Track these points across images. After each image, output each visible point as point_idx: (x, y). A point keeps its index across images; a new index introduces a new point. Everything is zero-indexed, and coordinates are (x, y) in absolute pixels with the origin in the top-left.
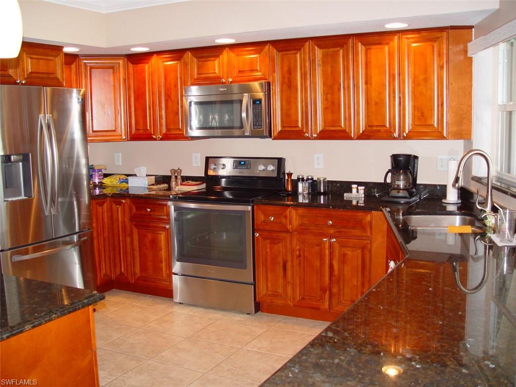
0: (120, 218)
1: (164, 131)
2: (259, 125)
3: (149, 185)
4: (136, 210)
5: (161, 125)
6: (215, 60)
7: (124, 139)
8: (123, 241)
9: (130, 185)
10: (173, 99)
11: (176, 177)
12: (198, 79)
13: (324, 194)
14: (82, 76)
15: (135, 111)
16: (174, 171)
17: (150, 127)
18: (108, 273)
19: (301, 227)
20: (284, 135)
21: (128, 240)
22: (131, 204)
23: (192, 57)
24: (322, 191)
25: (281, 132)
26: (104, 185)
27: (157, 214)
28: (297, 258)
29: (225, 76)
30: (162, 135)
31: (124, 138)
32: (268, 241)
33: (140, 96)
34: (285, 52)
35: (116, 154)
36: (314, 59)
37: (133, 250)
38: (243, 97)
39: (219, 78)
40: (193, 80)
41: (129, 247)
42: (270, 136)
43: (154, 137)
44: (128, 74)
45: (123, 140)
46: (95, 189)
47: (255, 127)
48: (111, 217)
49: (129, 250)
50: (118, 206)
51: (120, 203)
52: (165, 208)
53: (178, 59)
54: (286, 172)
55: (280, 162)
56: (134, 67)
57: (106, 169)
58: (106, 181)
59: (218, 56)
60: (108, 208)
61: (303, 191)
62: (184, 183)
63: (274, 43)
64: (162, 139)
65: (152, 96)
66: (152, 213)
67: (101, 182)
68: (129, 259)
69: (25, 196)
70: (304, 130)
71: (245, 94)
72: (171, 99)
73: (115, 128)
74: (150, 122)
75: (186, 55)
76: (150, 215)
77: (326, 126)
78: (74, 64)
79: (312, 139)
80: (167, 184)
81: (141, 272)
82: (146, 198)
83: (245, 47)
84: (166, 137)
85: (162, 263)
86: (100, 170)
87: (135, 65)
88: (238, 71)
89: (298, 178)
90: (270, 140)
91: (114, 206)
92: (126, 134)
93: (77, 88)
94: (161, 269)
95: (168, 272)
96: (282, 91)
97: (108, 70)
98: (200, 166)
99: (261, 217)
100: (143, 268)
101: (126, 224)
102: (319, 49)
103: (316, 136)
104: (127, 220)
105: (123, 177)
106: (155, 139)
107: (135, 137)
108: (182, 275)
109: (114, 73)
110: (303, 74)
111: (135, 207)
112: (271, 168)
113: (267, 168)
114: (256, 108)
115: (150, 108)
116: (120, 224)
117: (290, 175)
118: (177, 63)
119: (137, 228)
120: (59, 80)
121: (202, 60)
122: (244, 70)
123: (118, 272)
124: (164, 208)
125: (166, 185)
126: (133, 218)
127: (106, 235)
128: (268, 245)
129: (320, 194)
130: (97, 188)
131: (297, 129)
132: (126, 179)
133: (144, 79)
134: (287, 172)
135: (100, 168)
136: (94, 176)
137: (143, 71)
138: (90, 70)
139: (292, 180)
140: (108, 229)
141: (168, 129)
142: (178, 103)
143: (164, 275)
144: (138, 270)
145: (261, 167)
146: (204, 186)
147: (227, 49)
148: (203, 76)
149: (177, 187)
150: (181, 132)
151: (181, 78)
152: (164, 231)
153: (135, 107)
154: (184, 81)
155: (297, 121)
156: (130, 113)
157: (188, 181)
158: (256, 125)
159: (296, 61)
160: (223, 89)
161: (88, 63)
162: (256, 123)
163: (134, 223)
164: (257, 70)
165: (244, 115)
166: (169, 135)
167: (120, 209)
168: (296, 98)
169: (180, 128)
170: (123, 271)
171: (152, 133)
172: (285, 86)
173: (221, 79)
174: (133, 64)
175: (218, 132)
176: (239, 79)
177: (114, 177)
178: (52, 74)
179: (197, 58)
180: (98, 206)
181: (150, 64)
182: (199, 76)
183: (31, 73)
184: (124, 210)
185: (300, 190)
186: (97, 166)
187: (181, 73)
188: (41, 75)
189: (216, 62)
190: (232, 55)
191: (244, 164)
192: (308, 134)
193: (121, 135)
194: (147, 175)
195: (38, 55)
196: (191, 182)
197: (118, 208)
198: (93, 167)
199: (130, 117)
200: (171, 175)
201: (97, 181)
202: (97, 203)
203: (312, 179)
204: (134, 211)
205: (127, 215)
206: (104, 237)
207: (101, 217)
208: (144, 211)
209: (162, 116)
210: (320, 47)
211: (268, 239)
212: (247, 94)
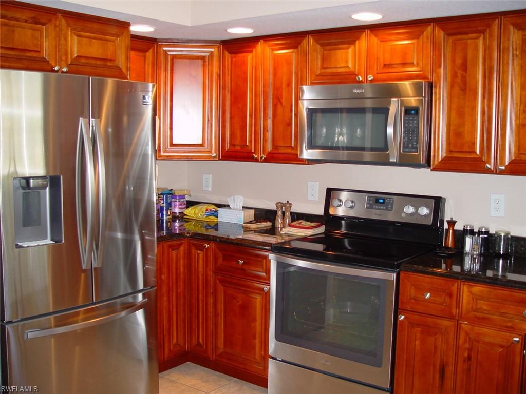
0: (201, 270)
1: (269, 148)
2: (413, 148)
3: (244, 223)
4: (223, 260)
5: (265, 140)
6: (348, 48)
7: (214, 157)
8: (203, 300)
9: (220, 219)
10: (283, 104)
11: (284, 213)
12: (321, 75)
13: (506, 256)
14: (160, 68)
15: (231, 118)
16: (280, 205)
17: (251, 142)
18: (181, 341)
19: (475, 313)
20: (451, 164)
21: (211, 300)
22: (217, 251)
23: (315, 43)
24: (502, 252)
25: (445, 160)
26: (185, 217)
27: (252, 268)
28: (464, 361)
29: (363, 71)
30: (266, 154)
31: (215, 155)
32: (418, 329)
33: (238, 99)
34: (459, 37)
35: (205, 176)
36: (506, 45)
37: (216, 315)
38: (389, 103)
39: (354, 74)
40: (314, 77)
41: (211, 309)
42: (429, 166)
43: (256, 156)
44: (224, 66)
45: (213, 159)
46: (174, 221)
47: (407, 150)
48: (189, 267)
49: (211, 315)
50: (199, 252)
51: (202, 248)
52: (264, 261)
53: (295, 46)
54: (446, 219)
55: (438, 203)
56: (232, 58)
57: (190, 196)
58: (190, 212)
59: (352, 42)
60: (185, 253)
61: (473, 249)
62: (294, 223)
63: (442, 22)
64: (265, 161)
65: (255, 99)
66: (245, 267)
67: (182, 213)
68: (211, 326)
69: (52, 240)
70: (485, 159)
71: (392, 99)
72: (281, 103)
73: (203, 142)
74: (251, 135)
75: (305, 41)
76: (243, 270)
77: (521, 154)
78: (151, 51)
79: (496, 173)
80: (270, 221)
81: (225, 346)
82: (237, 244)
83: (395, 29)
84: (272, 158)
85: (255, 339)
86: (183, 197)
87: (233, 55)
88: (382, 66)
89: (464, 229)
90: (427, 171)
91: (193, 250)
92: (218, 151)
93: (152, 82)
94: (254, 348)
95: (263, 353)
96: (451, 97)
97: (197, 60)
98: (317, 200)
99: (409, 291)
100: (228, 341)
101: (209, 278)
102: (516, 30)
103: (503, 168)
104: (210, 273)
105: (212, 207)
106: (256, 160)
107: (227, 156)
108: (283, 361)
109: (204, 65)
110: (487, 70)
111: (222, 255)
112: (424, 211)
113: (417, 210)
114: (409, 120)
115: (251, 116)
116: (200, 277)
117: (452, 223)
118: (293, 52)
119: (224, 286)
120: (121, 70)
121: (328, 48)
122: (392, 63)
123: (195, 342)
124: (262, 262)
125: (269, 224)
126: (217, 270)
127: (180, 290)
128: (418, 335)
129: (499, 256)
130: (177, 221)
131: (472, 156)
132: (216, 211)
133: (246, 73)
134: (447, 217)
135: (181, 194)
136: (173, 203)
137: (244, 63)
138: (172, 60)
139: (455, 232)
140: (184, 283)
141: (275, 146)
142: (291, 110)
143: (258, 357)
144: (221, 344)
145: (409, 210)
146: (322, 229)
147: (368, 32)
148: (329, 71)
149: (283, 229)
150: (293, 152)
151: (297, 74)
152: (260, 294)
153: (231, 114)
154: (301, 78)
155: (474, 144)
156: (224, 121)
157: (300, 221)
158: (408, 147)
159: (476, 49)
160: (358, 91)
161: (170, 51)
162: (408, 144)
163: (219, 277)
164: (412, 64)
165: (390, 131)
166: (276, 155)
167: (201, 256)
168: (474, 108)
169: (293, 146)
170: (201, 341)
171: (253, 151)
172: (457, 89)
173: (357, 75)
174: (230, 53)
175: (344, 154)
176: (384, 76)
177: (199, 207)
178: (111, 60)
179: (322, 45)
180: (170, 249)
181: (254, 52)
182: (323, 71)
183: (79, 57)
184: (206, 257)
185: (468, 248)
186: (177, 190)
187: (297, 68)
188: (93, 62)
189: (350, 50)
190: (374, 40)
191: (383, 203)
192: (490, 164)
193: (211, 152)
194: (243, 207)
195: (91, 32)
196: (304, 223)
197: (198, 254)
198: (173, 192)
199: (224, 127)
200: (276, 209)
201: (177, 211)
202: (170, 246)
203: (487, 233)
204: (220, 261)
205: (211, 266)
206: (177, 294)
207: (174, 266)
208: (235, 263)
209: (267, 127)
210: (518, 27)
211: (418, 325)
212: (396, 99)
